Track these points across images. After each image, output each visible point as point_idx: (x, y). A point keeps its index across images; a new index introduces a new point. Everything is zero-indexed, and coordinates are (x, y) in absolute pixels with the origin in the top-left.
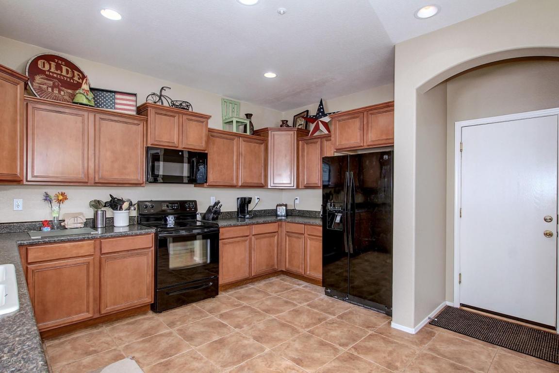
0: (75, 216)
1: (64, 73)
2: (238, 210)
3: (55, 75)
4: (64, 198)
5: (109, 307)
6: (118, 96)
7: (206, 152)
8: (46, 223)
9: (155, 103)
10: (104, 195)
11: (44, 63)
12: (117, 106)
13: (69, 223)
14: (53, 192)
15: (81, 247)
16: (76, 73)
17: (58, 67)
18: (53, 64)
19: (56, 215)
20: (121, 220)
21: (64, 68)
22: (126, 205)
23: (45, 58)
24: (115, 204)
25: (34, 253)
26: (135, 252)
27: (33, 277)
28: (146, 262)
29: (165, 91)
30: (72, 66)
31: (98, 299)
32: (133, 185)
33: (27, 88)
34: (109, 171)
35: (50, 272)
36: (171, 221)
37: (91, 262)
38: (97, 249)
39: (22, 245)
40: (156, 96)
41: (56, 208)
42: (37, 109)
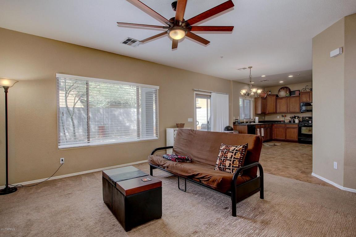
0: (287, 120)
4: (285, 116)
6: (296, 92)
8: (283, 121)
10: (293, 115)
12: (295, 94)
13: (286, 121)
14: (283, 115)
15: (283, 125)
18: (283, 89)
20: (297, 121)
21: (285, 89)
22: (297, 118)
23: (282, 88)
24: (295, 117)
25: (275, 125)
26: (294, 128)
27: (275, 129)
28: (296, 131)
29: (307, 87)
30: (287, 88)
31: (286, 136)
32: (298, 113)
33: (277, 96)
34: (292, 110)
35: (278, 129)
36: (310, 122)
37: (284, 128)
38: (286, 126)
39: (273, 124)
40: (304, 89)
41: (283, 118)
42: (278, 100)
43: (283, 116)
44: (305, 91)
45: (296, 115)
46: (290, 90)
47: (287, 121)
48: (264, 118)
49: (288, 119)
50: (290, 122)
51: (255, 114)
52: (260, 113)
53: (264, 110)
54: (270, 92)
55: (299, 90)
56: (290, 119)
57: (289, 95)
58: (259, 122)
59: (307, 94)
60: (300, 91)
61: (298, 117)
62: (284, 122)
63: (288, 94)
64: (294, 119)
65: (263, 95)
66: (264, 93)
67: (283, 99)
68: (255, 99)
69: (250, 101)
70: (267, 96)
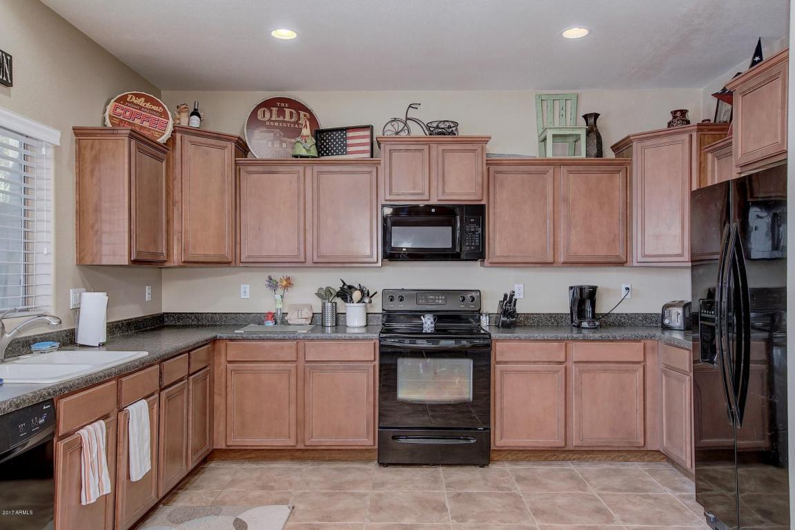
0: (299, 308)
1: (287, 118)
2: (571, 311)
3: (277, 124)
4: (289, 284)
6: (350, 134)
7: (482, 203)
8: (272, 316)
9: (397, 133)
11: (264, 112)
12: (349, 149)
13: (292, 318)
14: (278, 275)
15: (282, 348)
16: (302, 113)
17: (281, 112)
18: (275, 110)
19: (280, 306)
21: (287, 111)
22: (357, 295)
23: (268, 104)
24: (345, 293)
25: (233, 351)
26: (350, 365)
27: (233, 380)
28: (366, 381)
30: (298, 106)
31: (301, 423)
32: (364, 265)
33: (242, 148)
34: (330, 248)
35: (247, 376)
36: (428, 323)
37: (293, 371)
38: (301, 354)
39: (221, 339)
40: (400, 123)
41: (278, 297)
42: (249, 173)
43: (273, 285)
44: (403, 134)
45: (353, 278)
46: (313, 120)
47: (298, 319)
48: (157, 295)
49: (301, 302)
50: (317, 321)
51: (81, 263)
52: (122, 258)
53: (155, 242)
54: (195, 113)
55: (370, 129)
56: (316, 302)
57: (314, 152)
59: (418, 155)
60: (378, 133)
61: (365, 294)
62: (284, 323)
63: (306, 146)
64: (339, 301)
65: (146, 124)
66: (155, 108)
67: (281, 169)
68: (78, 142)
69: (26, 146)
70: (178, 136)
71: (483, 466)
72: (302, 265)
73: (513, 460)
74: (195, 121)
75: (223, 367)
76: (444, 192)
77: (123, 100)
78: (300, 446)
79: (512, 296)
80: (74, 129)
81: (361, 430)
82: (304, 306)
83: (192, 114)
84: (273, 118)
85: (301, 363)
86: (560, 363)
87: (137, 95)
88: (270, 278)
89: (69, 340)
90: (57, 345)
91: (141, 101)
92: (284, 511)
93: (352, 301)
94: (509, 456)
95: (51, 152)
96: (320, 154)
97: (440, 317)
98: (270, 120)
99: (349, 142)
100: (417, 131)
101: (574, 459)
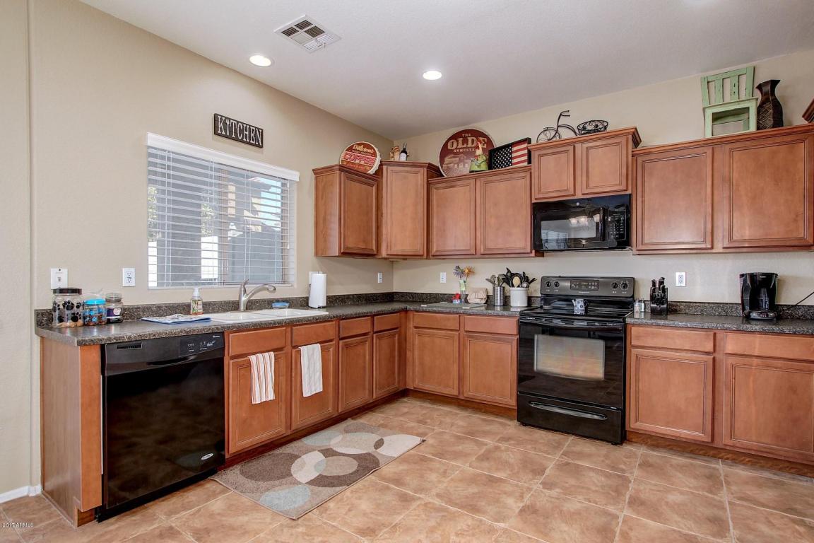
0: (476, 291)
1: (470, 145)
2: (742, 300)
3: (461, 150)
4: (471, 272)
5: (470, 392)
6: (514, 149)
8: (458, 296)
9: (550, 140)
10: (499, 268)
11: (453, 143)
12: (514, 161)
13: (472, 299)
14: (464, 265)
15: (449, 319)
16: (481, 139)
17: (465, 141)
18: (460, 140)
19: (463, 289)
20: (518, 299)
21: (470, 139)
22: (516, 280)
23: (455, 137)
24: (508, 279)
25: (415, 319)
26: (496, 336)
27: (416, 340)
28: (509, 351)
29: (563, 121)
30: (477, 134)
31: (461, 379)
32: (520, 255)
33: (435, 172)
34: (495, 243)
35: (426, 339)
36: (579, 306)
37: (457, 338)
38: (462, 325)
39: (410, 310)
40: (551, 131)
41: (462, 281)
42: (437, 189)
43: (460, 273)
44: (555, 139)
45: (517, 267)
46: (489, 142)
49: (478, 285)
50: (489, 301)
51: (317, 255)
52: (334, 251)
53: (367, 241)
54: (404, 151)
55: (528, 141)
56: (490, 287)
57: (484, 167)
58: (332, 301)
59: (564, 155)
60: (534, 142)
61: (525, 279)
62: (466, 302)
64: (507, 286)
65: (362, 162)
66: (369, 151)
67: (458, 183)
68: (316, 178)
69: (283, 185)
70: (385, 167)
71: (615, 444)
72: (474, 256)
73: (653, 445)
74: (403, 157)
75: (411, 331)
76: (588, 186)
77: (350, 149)
78: (461, 397)
79: (662, 282)
80: (313, 170)
81: (506, 392)
82: (481, 289)
83: (402, 152)
84: (459, 146)
85: (463, 333)
86: (708, 353)
87: (359, 145)
88: (458, 267)
89: (304, 303)
90: (287, 305)
91: (360, 148)
92: (418, 440)
93: (513, 286)
94: (649, 440)
95: (295, 186)
96: (490, 167)
97: (589, 302)
98: (456, 148)
99: (514, 155)
100: (566, 134)
101: (727, 459)
